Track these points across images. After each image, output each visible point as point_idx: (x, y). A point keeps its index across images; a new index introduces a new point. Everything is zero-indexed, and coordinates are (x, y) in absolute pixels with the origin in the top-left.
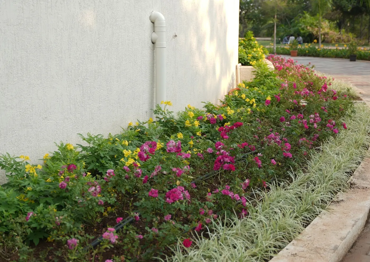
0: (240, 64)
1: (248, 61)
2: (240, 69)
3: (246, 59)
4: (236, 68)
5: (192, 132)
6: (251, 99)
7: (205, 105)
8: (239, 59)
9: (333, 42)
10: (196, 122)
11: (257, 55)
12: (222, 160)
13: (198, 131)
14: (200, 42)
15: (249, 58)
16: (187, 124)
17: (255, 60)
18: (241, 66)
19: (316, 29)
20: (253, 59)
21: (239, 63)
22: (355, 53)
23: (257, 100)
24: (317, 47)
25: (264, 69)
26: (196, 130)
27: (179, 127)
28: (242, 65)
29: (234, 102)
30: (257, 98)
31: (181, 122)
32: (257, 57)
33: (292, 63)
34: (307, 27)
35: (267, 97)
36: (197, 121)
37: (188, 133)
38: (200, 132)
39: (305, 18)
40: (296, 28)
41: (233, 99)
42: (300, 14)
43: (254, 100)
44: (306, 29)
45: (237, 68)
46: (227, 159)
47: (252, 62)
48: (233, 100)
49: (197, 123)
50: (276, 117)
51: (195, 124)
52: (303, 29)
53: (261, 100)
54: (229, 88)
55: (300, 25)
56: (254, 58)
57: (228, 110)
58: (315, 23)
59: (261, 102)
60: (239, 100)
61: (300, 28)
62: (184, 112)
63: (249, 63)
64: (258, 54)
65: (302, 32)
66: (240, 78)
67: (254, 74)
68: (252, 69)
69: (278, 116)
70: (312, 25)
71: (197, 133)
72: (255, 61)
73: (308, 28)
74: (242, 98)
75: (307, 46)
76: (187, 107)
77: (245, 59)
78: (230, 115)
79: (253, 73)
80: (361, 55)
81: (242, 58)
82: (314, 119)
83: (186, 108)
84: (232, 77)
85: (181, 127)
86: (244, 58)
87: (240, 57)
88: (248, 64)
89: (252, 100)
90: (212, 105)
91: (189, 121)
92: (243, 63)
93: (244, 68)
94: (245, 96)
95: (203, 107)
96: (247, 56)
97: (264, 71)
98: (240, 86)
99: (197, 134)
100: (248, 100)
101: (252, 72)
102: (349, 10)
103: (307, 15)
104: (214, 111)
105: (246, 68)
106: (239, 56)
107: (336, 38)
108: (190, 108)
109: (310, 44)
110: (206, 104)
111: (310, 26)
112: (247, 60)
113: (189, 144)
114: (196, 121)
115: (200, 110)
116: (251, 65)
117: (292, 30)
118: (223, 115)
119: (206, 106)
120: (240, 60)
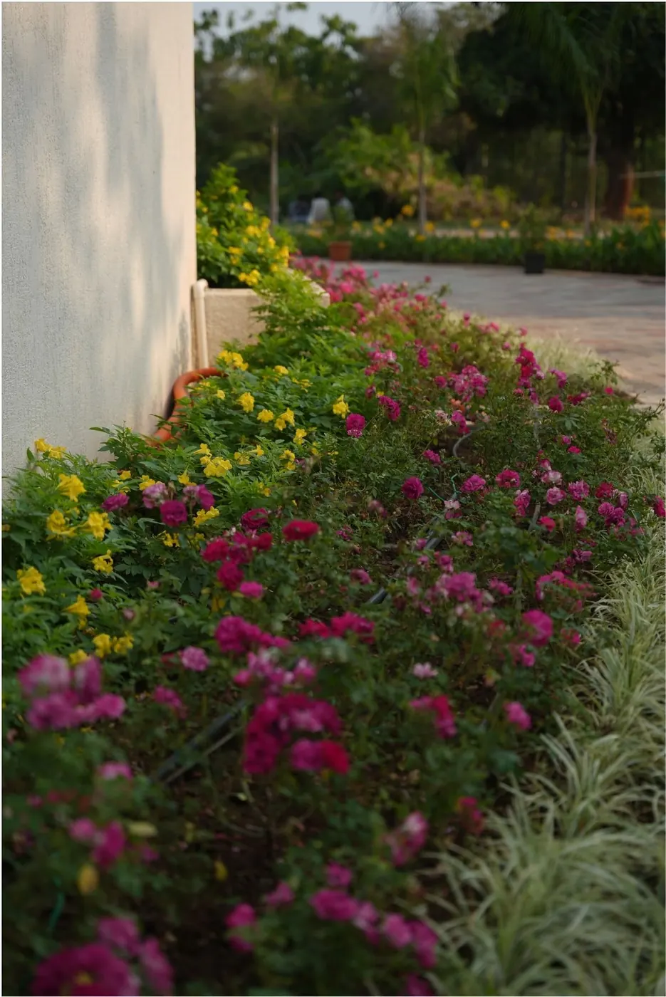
0: (203, 283)
1: (233, 272)
2: (206, 299)
3: (223, 262)
4: (192, 299)
5: (76, 560)
6: (278, 410)
7: (106, 437)
8: (200, 264)
9: (448, 217)
10: (95, 520)
11: (260, 250)
12: (283, 724)
13: (98, 551)
14: (74, 190)
15: (236, 261)
16: (57, 525)
17: (257, 267)
18: (207, 289)
19: (394, 175)
20: (250, 266)
21: (199, 278)
22: (538, 247)
23: (301, 414)
24: (412, 233)
25: (301, 300)
26: (91, 550)
27: (23, 544)
28: (212, 285)
29: (215, 423)
30: (299, 408)
31: (28, 519)
32: (261, 256)
33: (360, 279)
34: (363, 169)
35: (333, 402)
36: (100, 512)
37: (64, 567)
38: (107, 556)
39: (357, 140)
40: (329, 173)
41: (208, 411)
42: (340, 128)
43: (289, 416)
44: (359, 175)
45: (195, 296)
46: (305, 718)
47: (248, 273)
48: (208, 417)
49: (97, 522)
50: (386, 479)
51: (88, 527)
52: (352, 176)
53: (312, 414)
54: (173, 370)
55: (342, 161)
56: (251, 259)
57: (205, 459)
58: (388, 156)
59: (312, 420)
60: (230, 417)
61: (342, 173)
62: (22, 470)
63: (234, 278)
64: (264, 247)
65: (349, 184)
66: (207, 334)
67: (262, 318)
68: (249, 299)
69: (394, 475)
70: (378, 162)
71: (95, 561)
72: (255, 272)
73: (369, 171)
74: (239, 408)
75: (379, 228)
76: (33, 452)
77: (220, 264)
78: (215, 477)
79: (256, 314)
80: (556, 254)
81: (209, 258)
82: (563, 488)
83: (29, 453)
84: (182, 331)
85: (29, 542)
86: (217, 260)
87: (203, 258)
88: (233, 284)
89: (283, 415)
90: (133, 439)
91: (61, 515)
92: (214, 278)
93: (221, 297)
94: (252, 400)
95: (101, 450)
96: (228, 255)
97: (299, 306)
98: (225, 363)
99: (97, 567)
100: (266, 415)
101: (254, 310)
102: (500, 112)
103: (365, 132)
104: (147, 464)
105: (227, 298)
106: (199, 252)
107: (455, 202)
108: (47, 454)
109: (389, 223)
110: (113, 434)
111: (374, 166)
112: (229, 267)
113: (70, 617)
114: (96, 515)
115: (91, 461)
116: (244, 285)
117: (316, 181)
118: (183, 479)
119: (112, 445)
120: (203, 269)
